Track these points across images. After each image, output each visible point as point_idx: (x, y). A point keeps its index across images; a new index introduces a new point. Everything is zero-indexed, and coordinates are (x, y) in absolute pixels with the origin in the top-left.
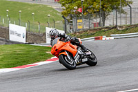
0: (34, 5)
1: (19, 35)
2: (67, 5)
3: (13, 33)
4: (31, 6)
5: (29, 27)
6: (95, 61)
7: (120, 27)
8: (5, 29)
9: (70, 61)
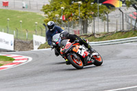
0: (24, 13)
1: (7, 43)
2: (50, 13)
3: (1, 40)
4: (20, 13)
5: (17, 35)
7: (98, 34)
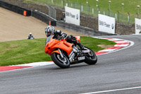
1: (108, 26)
3: (102, 23)
5: (118, 18)
6: (95, 59)
8: (94, 19)
9: (63, 59)
